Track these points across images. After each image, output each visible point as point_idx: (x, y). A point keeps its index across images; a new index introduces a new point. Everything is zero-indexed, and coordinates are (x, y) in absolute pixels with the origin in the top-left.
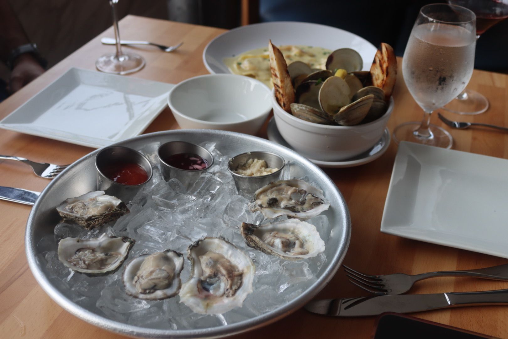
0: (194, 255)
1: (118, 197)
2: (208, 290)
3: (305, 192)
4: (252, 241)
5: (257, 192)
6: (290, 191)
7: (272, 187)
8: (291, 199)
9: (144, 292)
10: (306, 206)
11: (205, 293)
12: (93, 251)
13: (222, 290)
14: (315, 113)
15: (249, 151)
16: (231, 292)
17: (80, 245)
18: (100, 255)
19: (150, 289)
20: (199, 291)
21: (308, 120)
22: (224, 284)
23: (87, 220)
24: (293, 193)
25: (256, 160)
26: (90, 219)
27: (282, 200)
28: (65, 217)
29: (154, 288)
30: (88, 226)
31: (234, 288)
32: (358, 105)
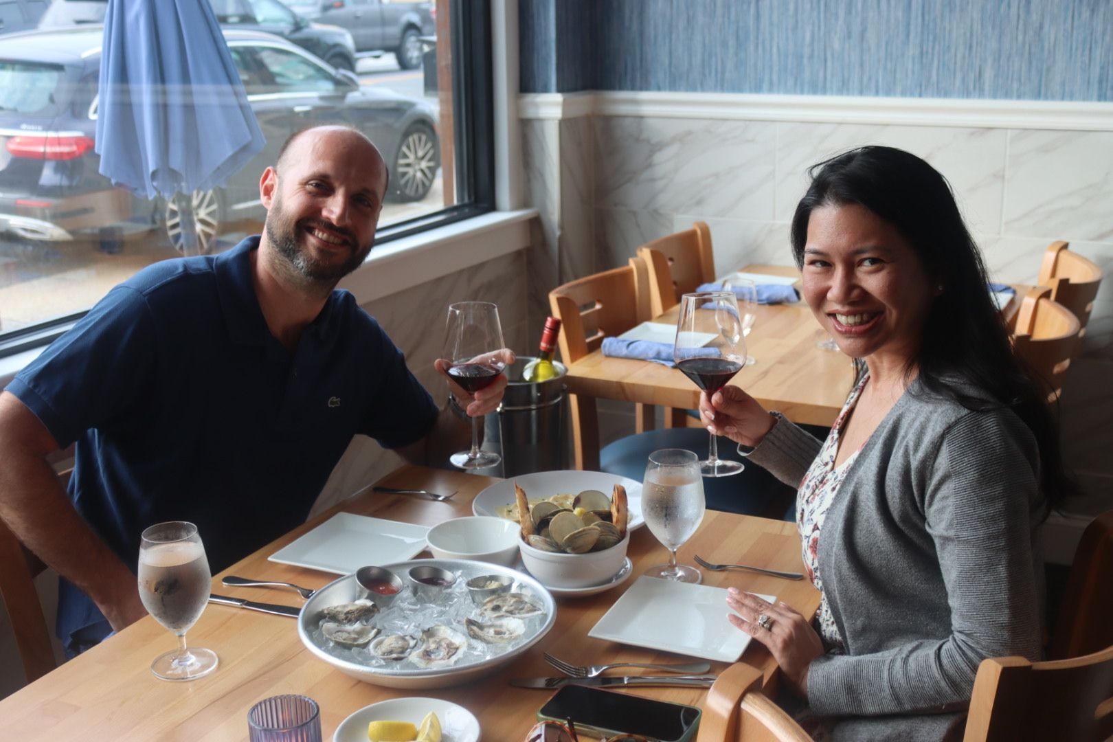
0: (424, 637)
1: (372, 600)
2: (430, 656)
3: (526, 603)
4: (472, 630)
5: (485, 601)
6: (513, 600)
7: (498, 598)
8: (512, 606)
9: (384, 654)
10: (523, 611)
11: (428, 657)
12: (349, 633)
13: (440, 657)
14: (547, 543)
15: (487, 574)
16: (447, 656)
17: (339, 628)
18: (353, 636)
19: (388, 653)
20: (424, 655)
21: (542, 549)
22: (443, 653)
23: (346, 614)
24: (514, 602)
25: (493, 582)
26: (348, 613)
27: (504, 606)
28: (329, 614)
29: (391, 652)
30: (346, 618)
31: (450, 654)
32: (580, 534)
